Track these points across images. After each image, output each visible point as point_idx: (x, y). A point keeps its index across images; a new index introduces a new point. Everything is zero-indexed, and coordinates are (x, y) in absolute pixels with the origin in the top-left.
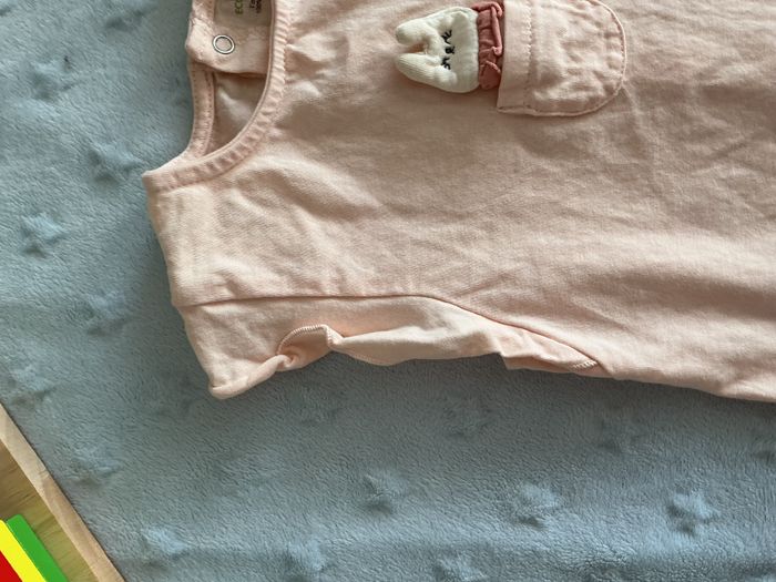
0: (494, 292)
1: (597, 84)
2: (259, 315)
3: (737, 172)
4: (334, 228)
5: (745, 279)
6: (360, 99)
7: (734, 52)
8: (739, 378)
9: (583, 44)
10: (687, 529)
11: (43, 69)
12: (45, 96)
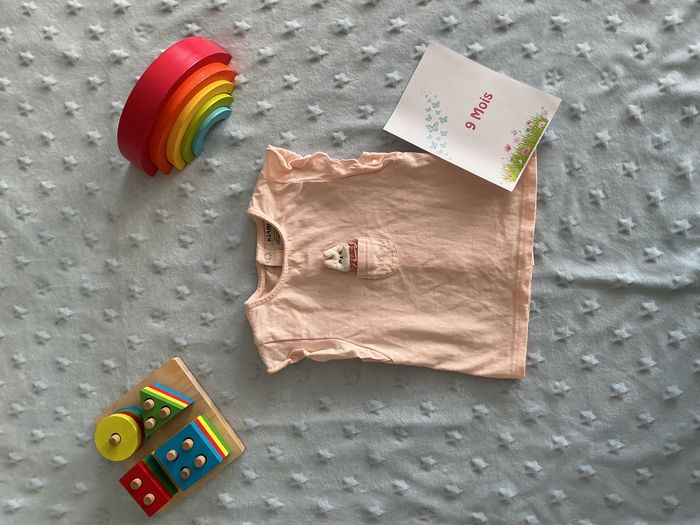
0: (358, 336)
1: (388, 268)
2: (282, 346)
3: (437, 294)
4: (305, 315)
5: (439, 331)
6: (313, 274)
7: (434, 257)
8: (439, 363)
9: (383, 256)
10: (427, 415)
11: (206, 263)
12: (207, 272)
